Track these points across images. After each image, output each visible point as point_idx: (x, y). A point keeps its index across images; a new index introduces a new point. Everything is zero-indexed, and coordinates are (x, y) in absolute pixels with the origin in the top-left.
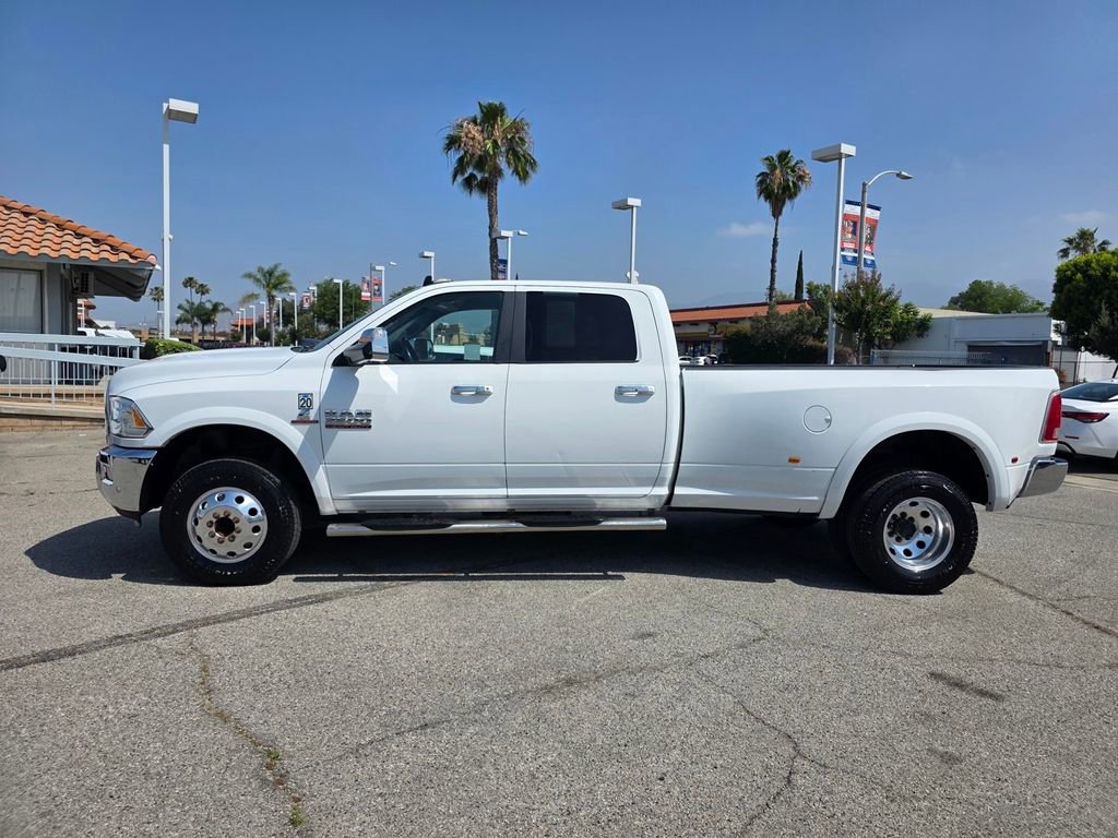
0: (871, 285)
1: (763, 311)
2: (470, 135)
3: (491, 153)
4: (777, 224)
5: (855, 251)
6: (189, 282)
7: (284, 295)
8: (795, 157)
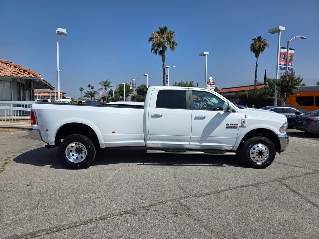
0: (291, 77)
1: (252, 88)
2: (156, 37)
3: (162, 42)
4: (257, 60)
5: (285, 65)
6: (89, 86)
7: (111, 88)
8: (263, 38)
